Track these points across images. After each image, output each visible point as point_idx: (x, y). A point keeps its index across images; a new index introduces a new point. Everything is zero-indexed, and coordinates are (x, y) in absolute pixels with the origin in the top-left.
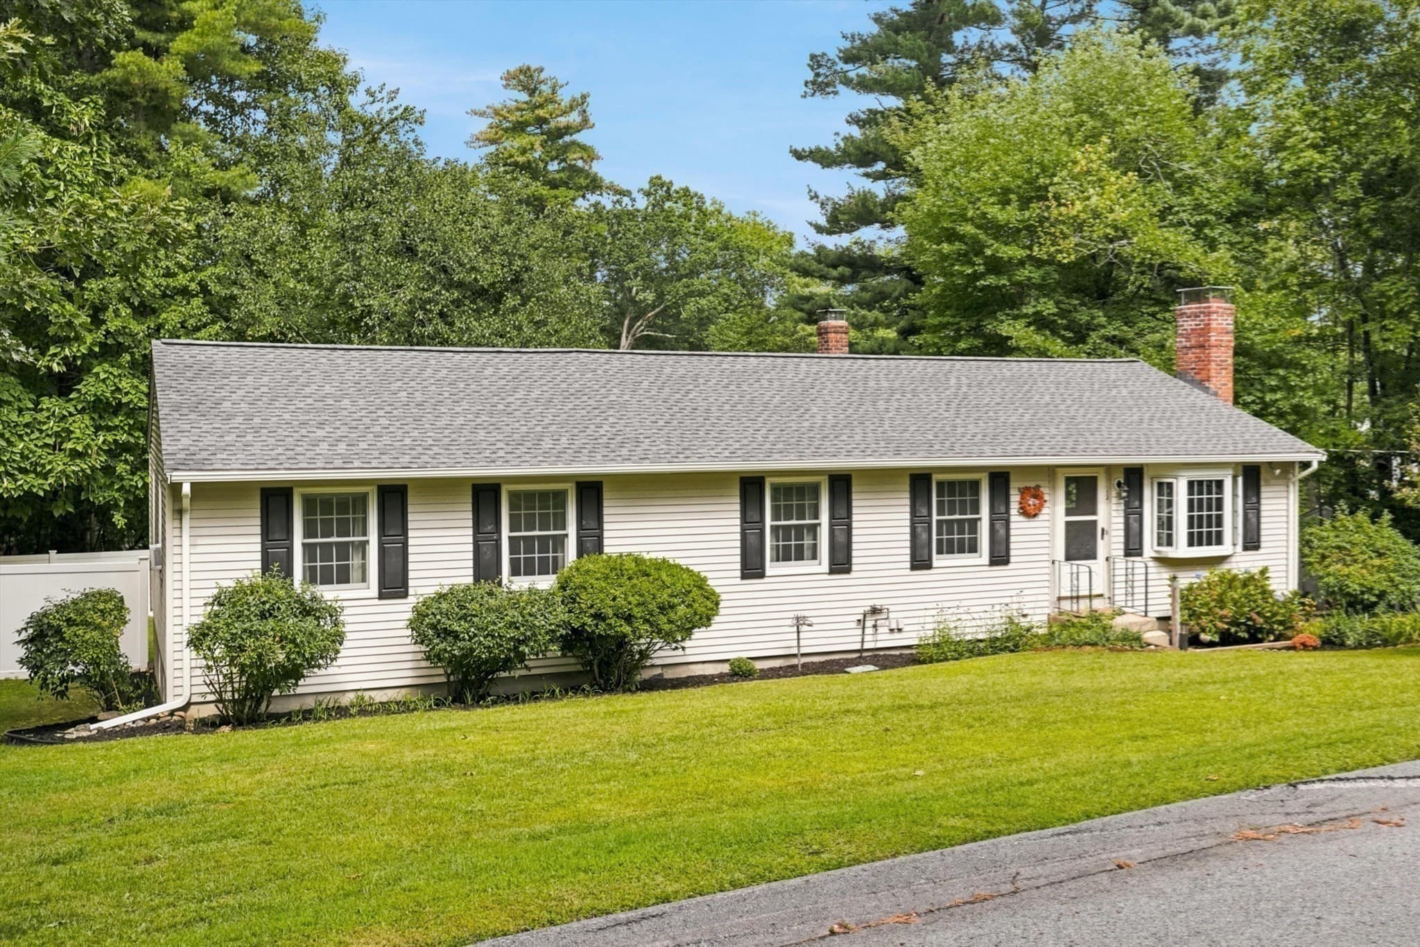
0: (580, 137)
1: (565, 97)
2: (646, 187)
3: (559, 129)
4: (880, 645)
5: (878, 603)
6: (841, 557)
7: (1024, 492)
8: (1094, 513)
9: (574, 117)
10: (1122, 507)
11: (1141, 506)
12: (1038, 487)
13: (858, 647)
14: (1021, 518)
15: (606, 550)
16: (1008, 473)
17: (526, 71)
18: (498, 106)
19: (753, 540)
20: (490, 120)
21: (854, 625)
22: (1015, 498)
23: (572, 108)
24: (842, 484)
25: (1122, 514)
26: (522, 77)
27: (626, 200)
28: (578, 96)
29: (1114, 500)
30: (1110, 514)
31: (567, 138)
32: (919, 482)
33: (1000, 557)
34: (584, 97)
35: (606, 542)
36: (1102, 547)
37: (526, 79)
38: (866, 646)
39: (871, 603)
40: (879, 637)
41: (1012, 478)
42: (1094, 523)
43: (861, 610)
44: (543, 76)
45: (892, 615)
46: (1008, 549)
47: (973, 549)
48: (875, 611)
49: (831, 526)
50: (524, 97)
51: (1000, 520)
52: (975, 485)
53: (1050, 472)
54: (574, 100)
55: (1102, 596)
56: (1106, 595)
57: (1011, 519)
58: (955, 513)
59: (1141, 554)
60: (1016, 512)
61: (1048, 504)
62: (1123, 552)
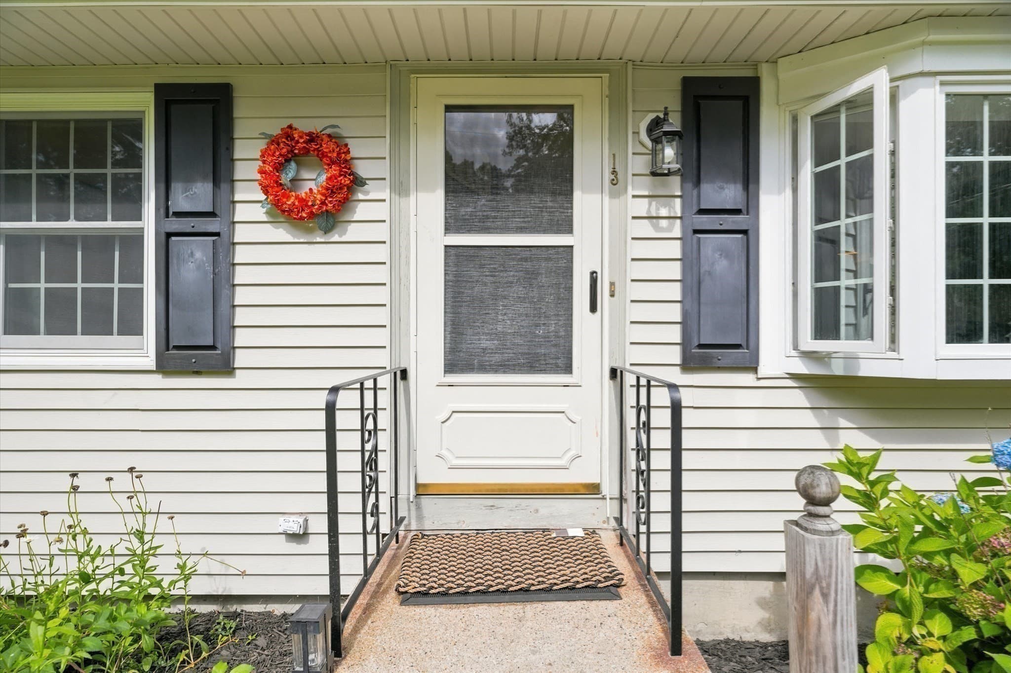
8: (565, 224)
11: (749, 201)
14: (279, 231)
16: (225, 93)
29: (642, 187)
30: (620, 226)
36: (589, 333)
41: (242, 110)
42: (566, 251)
47: (132, 327)
55: (593, 489)
56: (610, 488)
57: (241, 233)
58: (66, 218)
59: (752, 367)
60: (259, 212)
61: (373, 191)
62: (675, 355)
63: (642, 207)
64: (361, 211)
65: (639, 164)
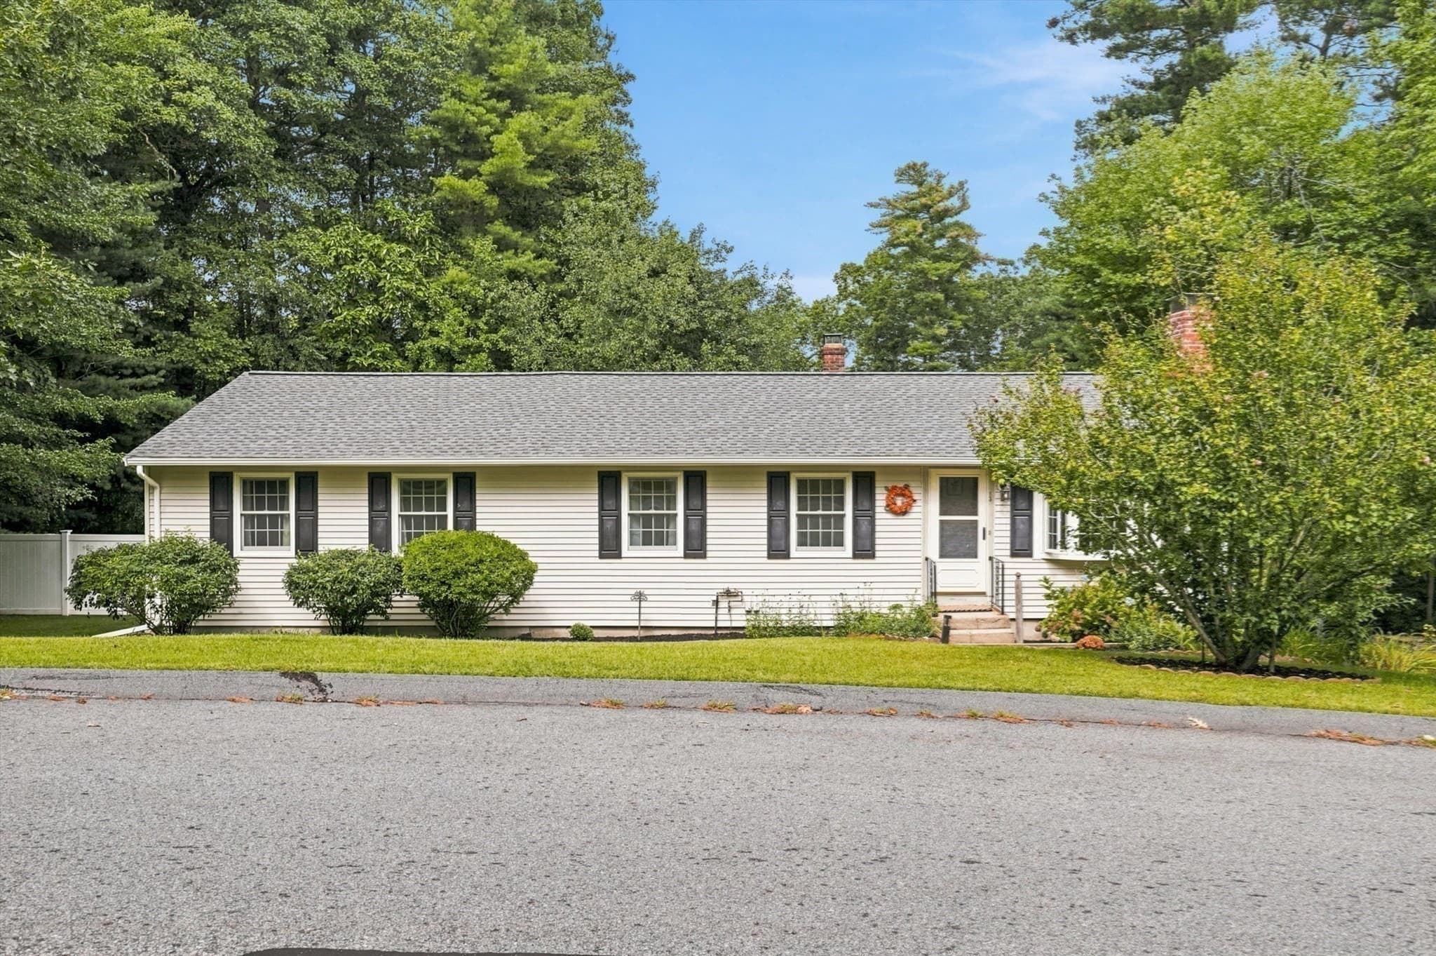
0: (960, 218)
1: (946, 184)
2: (1024, 256)
3: (938, 213)
4: (735, 624)
5: (732, 587)
6: (696, 543)
7: (892, 492)
8: (975, 514)
9: (954, 202)
10: (1008, 508)
11: (1030, 507)
12: (907, 487)
13: (713, 624)
14: (889, 516)
15: (478, 528)
16: (873, 473)
17: (913, 167)
18: (890, 197)
19: (609, 525)
20: (884, 211)
21: (710, 605)
22: (881, 498)
23: (951, 195)
24: (696, 480)
25: (1008, 515)
26: (912, 173)
27: (1010, 268)
28: (956, 185)
29: (998, 502)
30: (992, 515)
31: (948, 220)
32: (777, 480)
33: (865, 550)
34: (962, 184)
35: (478, 522)
36: (982, 546)
37: (914, 173)
38: (720, 624)
39: (726, 586)
40: (734, 617)
41: (878, 478)
42: (976, 522)
43: (715, 592)
44: (928, 169)
45: (745, 598)
46: (873, 545)
47: (839, 543)
48: (728, 593)
49: (686, 516)
50: (915, 189)
51: (865, 514)
52: (840, 484)
53: (922, 472)
54: (952, 187)
55: (983, 594)
56: (989, 593)
57: (877, 516)
58: (817, 509)
59: (1030, 555)
60: (882, 510)
61: (918, 503)
62: (1008, 553)
63: (998, 508)
64: (915, 509)
65: (998, 495)
